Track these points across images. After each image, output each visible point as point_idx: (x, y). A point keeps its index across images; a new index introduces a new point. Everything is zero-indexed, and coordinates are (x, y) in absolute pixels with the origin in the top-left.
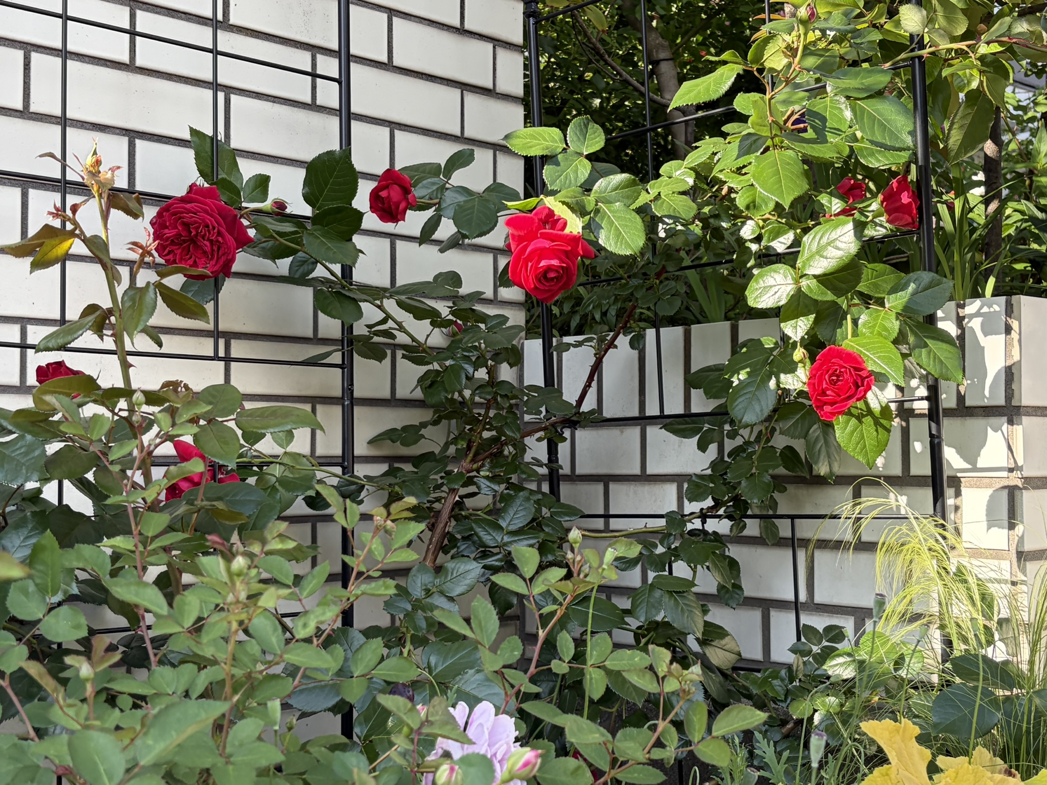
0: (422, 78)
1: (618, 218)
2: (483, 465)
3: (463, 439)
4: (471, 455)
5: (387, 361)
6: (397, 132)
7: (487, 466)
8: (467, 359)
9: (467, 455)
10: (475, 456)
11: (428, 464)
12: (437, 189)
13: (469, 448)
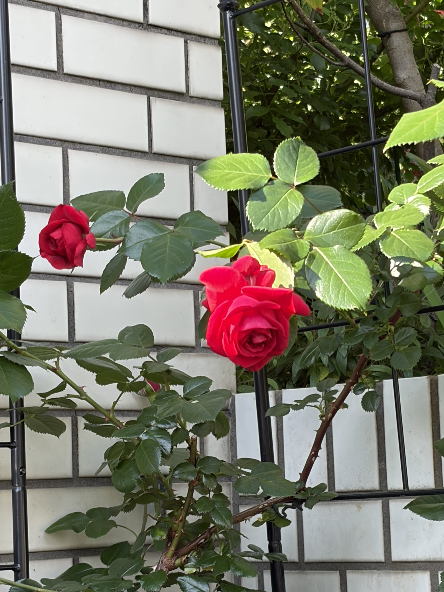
0: (100, 86)
1: (338, 265)
2: (188, 560)
3: (162, 529)
4: (173, 548)
5: (68, 433)
6: (71, 152)
7: (193, 562)
8: (163, 432)
9: (167, 548)
10: (177, 548)
11: (120, 560)
12: (121, 224)
13: (170, 538)
